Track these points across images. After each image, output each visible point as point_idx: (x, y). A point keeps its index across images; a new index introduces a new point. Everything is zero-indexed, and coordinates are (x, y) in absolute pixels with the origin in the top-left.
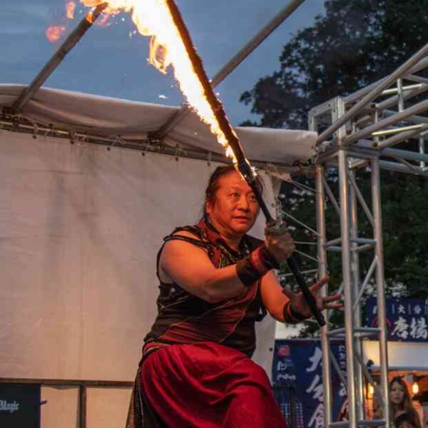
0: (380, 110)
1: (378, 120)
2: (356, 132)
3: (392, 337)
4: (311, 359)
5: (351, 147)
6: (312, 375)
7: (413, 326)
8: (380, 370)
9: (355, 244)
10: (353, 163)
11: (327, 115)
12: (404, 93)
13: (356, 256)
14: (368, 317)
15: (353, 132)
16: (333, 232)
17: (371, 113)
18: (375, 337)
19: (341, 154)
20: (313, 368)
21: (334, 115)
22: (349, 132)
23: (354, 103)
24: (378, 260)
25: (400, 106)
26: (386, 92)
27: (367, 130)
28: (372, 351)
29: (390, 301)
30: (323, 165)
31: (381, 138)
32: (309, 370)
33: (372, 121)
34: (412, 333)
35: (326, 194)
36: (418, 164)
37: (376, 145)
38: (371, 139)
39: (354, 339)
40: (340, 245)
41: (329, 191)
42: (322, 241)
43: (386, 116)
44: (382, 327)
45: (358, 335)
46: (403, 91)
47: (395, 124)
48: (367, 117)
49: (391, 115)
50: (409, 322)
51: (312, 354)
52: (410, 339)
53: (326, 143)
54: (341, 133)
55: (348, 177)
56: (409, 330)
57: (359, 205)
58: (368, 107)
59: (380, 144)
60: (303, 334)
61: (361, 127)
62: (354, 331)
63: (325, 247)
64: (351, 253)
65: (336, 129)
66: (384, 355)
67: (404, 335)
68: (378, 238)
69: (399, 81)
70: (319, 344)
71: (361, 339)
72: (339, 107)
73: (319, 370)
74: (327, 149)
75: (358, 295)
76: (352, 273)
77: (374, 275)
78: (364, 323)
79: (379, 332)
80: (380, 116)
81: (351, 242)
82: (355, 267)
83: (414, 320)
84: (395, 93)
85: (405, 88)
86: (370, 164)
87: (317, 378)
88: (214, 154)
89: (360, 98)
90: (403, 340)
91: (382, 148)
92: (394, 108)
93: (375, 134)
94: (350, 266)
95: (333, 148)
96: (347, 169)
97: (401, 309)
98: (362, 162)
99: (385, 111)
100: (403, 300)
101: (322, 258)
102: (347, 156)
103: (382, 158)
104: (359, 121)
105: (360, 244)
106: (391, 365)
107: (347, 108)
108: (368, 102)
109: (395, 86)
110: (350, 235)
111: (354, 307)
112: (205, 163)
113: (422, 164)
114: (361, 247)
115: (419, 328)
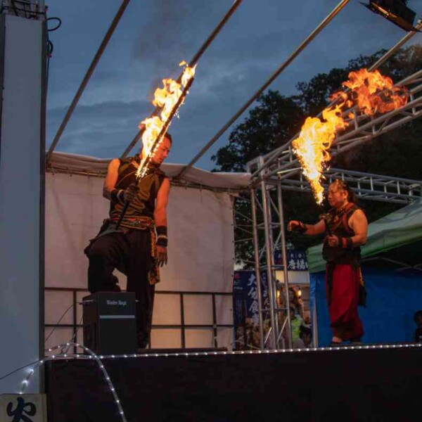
0: (281, 161)
1: (280, 166)
2: (269, 172)
3: (289, 269)
4: (250, 280)
5: (267, 179)
6: (250, 287)
7: (298, 263)
8: (284, 285)
9: (271, 226)
10: (268, 187)
11: (255, 165)
13: (271, 231)
14: (278, 261)
15: (268, 173)
16: (260, 219)
17: (276, 163)
18: (282, 269)
19: (263, 183)
20: (250, 284)
21: (258, 165)
22: (266, 173)
23: (268, 159)
24: (282, 233)
25: (291, 159)
26: (284, 152)
27: (274, 172)
28: (280, 276)
29: (287, 251)
30: (254, 188)
31: (282, 174)
32: (249, 285)
33: (277, 166)
34: (298, 267)
35: (256, 202)
36: (300, 186)
37: (279, 178)
38: (277, 175)
39: (272, 270)
40: (263, 226)
41: (257, 201)
42: (255, 224)
43: (284, 164)
44: (285, 265)
45: (273, 268)
47: (288, 168)
48: (275, 165)
49: (286, 163)
50: (296, 261)
51: (250, 277)
52: (297, 270)
53: (255, 178)
54: (262, 173)
55: (266, 194)
56: (296, 265)
57: (272, 207)
58: (275, 160)
59: (281, 177)
60: (245, 268)
61: (272, 170)
62: (272, 266)
63: (257, 227)
64: (269, 230)
65: (260, 171)
66: (286, 277)
67: (294, 268)
68: (282, 223)
69: (289, 147)
70: (254, 273)
71: (275, 270)
72: (261, 161)
73: (254, 285)
74: (256, 180)
75: (273, 250)
76: (269, 240)
77: (280, 241)
78: (276, 263)
79: (283, 267)
80: (281, 164)
81: (269, 224)
82: (271, 237)
83: (298, 261)
84: (288, 153)
86: (276, 187)
87: (252, 289)
88: (203, 186)
89: (271, 156)
90: (293, 270)
91: (282, 180)
92: (288, 160)
93: (279, 173)
94: (268, 236)
95: (259, 180)
96: (266, 190)
97: (292, 255)
98: (273, 186)
99: (283, 162)
100: (293, 252)
101: (255, 232)
102: (266, 184)
103: (282, 184)
104: (271, 167)
105: (273, 225)
106: (289, 282)
107: (265, 161)
108: (275, 158)
109: (288, 149)
110: (268, 221)
111: (271, 255)
112: (199, 190)
113: (302, 186)
114: (274, 227)
115: (302, 264)
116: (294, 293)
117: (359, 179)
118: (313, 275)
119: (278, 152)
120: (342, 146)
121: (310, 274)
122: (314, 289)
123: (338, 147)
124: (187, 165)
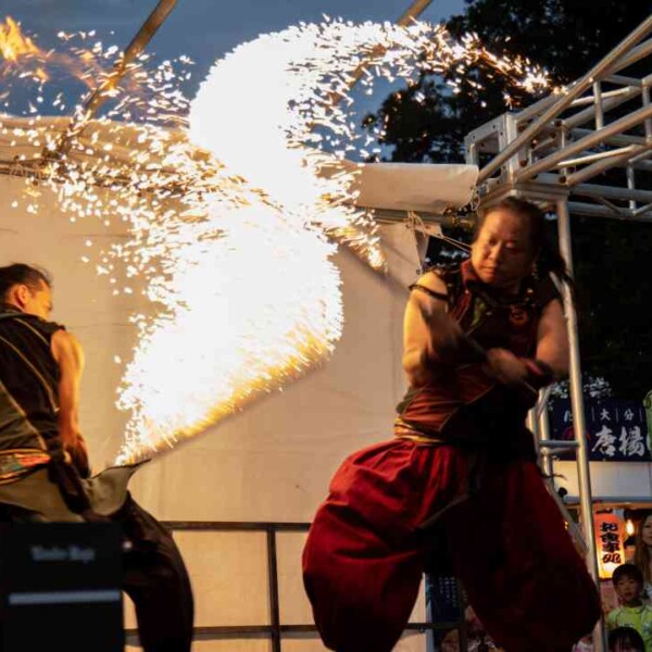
0: (569, 129)
1: (566, 145)
2: (533, 164)
3: (595, 455)
5: (528, 184)
7: (622, 438)
11: (493, 139)
12: (604, 102)
14: (557, 427)
15: (530, 163)
17: (555, 135)
18: (570, 455)
21: (501, 139)
22: (524, 164)
23: (530, 121)
25: (599, 122)
26: (577, 102)
27: (547, 161)
29: (588, 403)
31: (571, 169)
33: (556, 145)
34: (622, 448)
36: (627, 205)
37: (563, 180)
38: (557, 171)
43: (578, 138)
45: (546, 451)
46: (602, 99)
47: (593, 149)
48: (550, 140)
49: (585, 135)
50: (616, 433)
52: (619, 457)
53: (491, 181)
56: (617, 444)
58: (551, 125)
61: (541, 154)
65: (506, 160)
67: (611, 451)
69: (596, 87)
71: (550, 457)
72: (508, 127)
74: (493, 189)
78: (553, 435)
80: (568, 138)
83: (624, 430)
84: (590, 104)
85: (604, 95)
86: (555, 207)
89: (539, 115)
90: (609, 459)
91: (573, 185)
92: (590, 125)
93: (560, 164)
97: (605, 414)
99: (576, 130)
100: (606, 401)
103: (573, 198)
104: (538, 147)
106: (595, 494)
107: (521, 129)
108: (551, 119)
109: (590, 92)
113: (632, 204)
115: (634, 441)
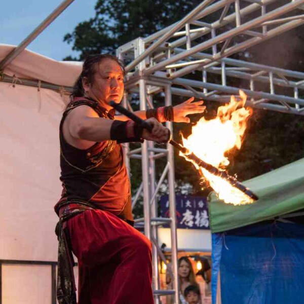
0: (172, 48)
1: (171, 56)
2: (153, 66)
3: (181, 225)
5: (150, 77)
7: (197, 216)
8: (171, 251)
9: (152, 153)
10: (151, 90)
11: (131, 52)
12: (191, 35)
13: (153, 162)
14: (162, 210)
15: (151, 66)
17: (165, 51)
18: (167, 225)
19: (141, 82)
21: (136, 52)
22: (148, 66)
23: (152, 43)
24: (170, 165)
25: (188, 45)
26: (177, 34)
27: (161, 64)
28: (165, 236)
29: (179, 198)
30: (128, 91)
31: (173, 70)
33: (166, 56)
34: (197, 223)
36: (202, 91)
37: (168, 75)
38: (165, 71)
39: (151, 227)
40: (140, 153)
43: (177, 53)
44: (173, 218)
45: (154, 223)
46: (190, 33)
47: (184, 59)
48: (162, 54)
49: (181, 52)
50: (194, 214)
52: (195, 227)
53: (130, 74)
54: (141, 66)
55: (147, 101)
56: (194, 220)
58: (163, 46)
59: (172, 75)
61: (157, 61)
62: (151, 220)
63: (129, 155)
64: (149, 160)
65: (138, 63)
66: (174, 239)
67: (191, 224)
68: (170, 149)
69: (187, 26)
71: (157, 226)
72: (139, 45)
74: (131, 78)
75: (155, 193)
76: (149, 175)
77: (167, 177)
78: (159, 214)
79: (170, 221)
80: (172, 53)
81: (149, 151)
82: (152, 171)
83: (198, 213)
84: (184, 35)
85: (191, 31)
86: (164, 90)
88: (42, 82)
89: (156, 39)
90: (189, 228)
91: (174, 78)
92: (183, 46)
93: (168, 67)
94: (148, 170)
95: (136, 78)
96: (147, 94)
97: (188, 203)
98: (158, 88)
99: (176, 49)
100: (190, 197)
102: (147, 84)
103: (174, 85)
104: (156, 57)
105: (156, 153)
106: (180, 247)
107: (146, 47)
108: (162, 42)
109: (184, 29)
110: (148, 146)
111: (151, 202)
112: (35, 89)
113: (205, 91)
114: (157, 155)
115: (202, 219)
116: (190, 265)
117: (297, 83)
118: (217, 236)
119: (168, 34)
120: (269, 27)
121: (213, 234)
122: (219, 258)
123: (264, 28)
124: (16, 46)
